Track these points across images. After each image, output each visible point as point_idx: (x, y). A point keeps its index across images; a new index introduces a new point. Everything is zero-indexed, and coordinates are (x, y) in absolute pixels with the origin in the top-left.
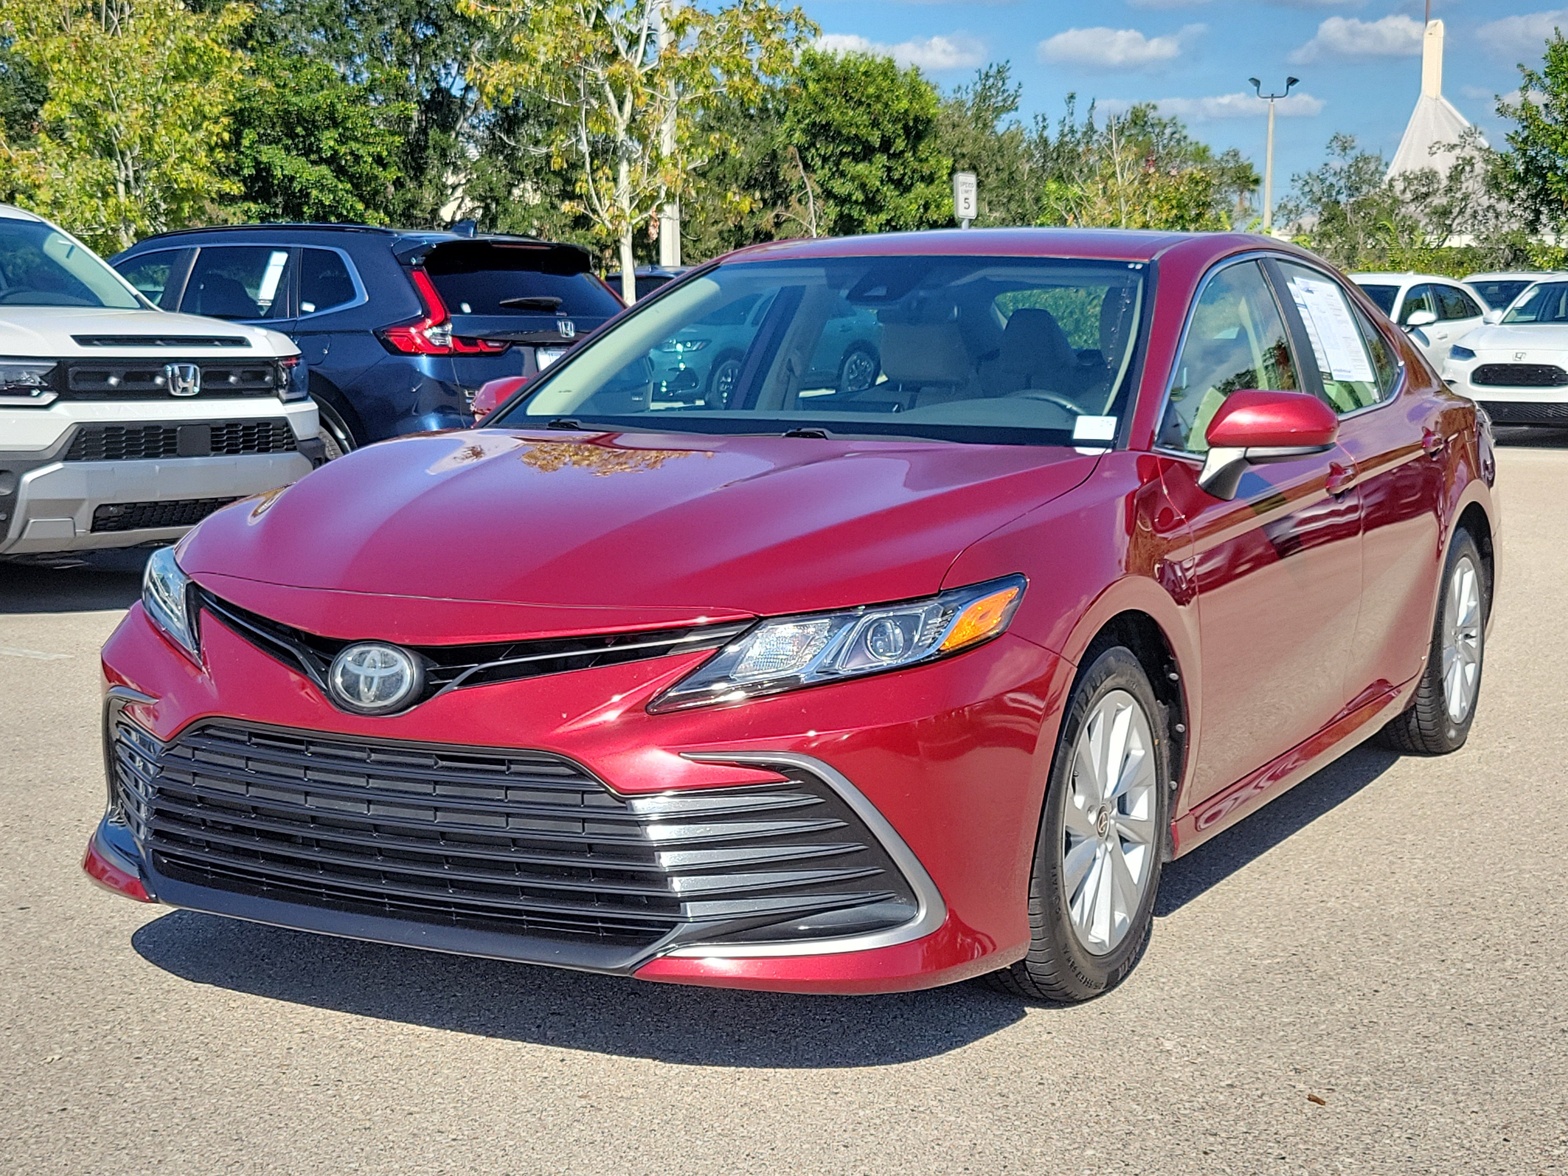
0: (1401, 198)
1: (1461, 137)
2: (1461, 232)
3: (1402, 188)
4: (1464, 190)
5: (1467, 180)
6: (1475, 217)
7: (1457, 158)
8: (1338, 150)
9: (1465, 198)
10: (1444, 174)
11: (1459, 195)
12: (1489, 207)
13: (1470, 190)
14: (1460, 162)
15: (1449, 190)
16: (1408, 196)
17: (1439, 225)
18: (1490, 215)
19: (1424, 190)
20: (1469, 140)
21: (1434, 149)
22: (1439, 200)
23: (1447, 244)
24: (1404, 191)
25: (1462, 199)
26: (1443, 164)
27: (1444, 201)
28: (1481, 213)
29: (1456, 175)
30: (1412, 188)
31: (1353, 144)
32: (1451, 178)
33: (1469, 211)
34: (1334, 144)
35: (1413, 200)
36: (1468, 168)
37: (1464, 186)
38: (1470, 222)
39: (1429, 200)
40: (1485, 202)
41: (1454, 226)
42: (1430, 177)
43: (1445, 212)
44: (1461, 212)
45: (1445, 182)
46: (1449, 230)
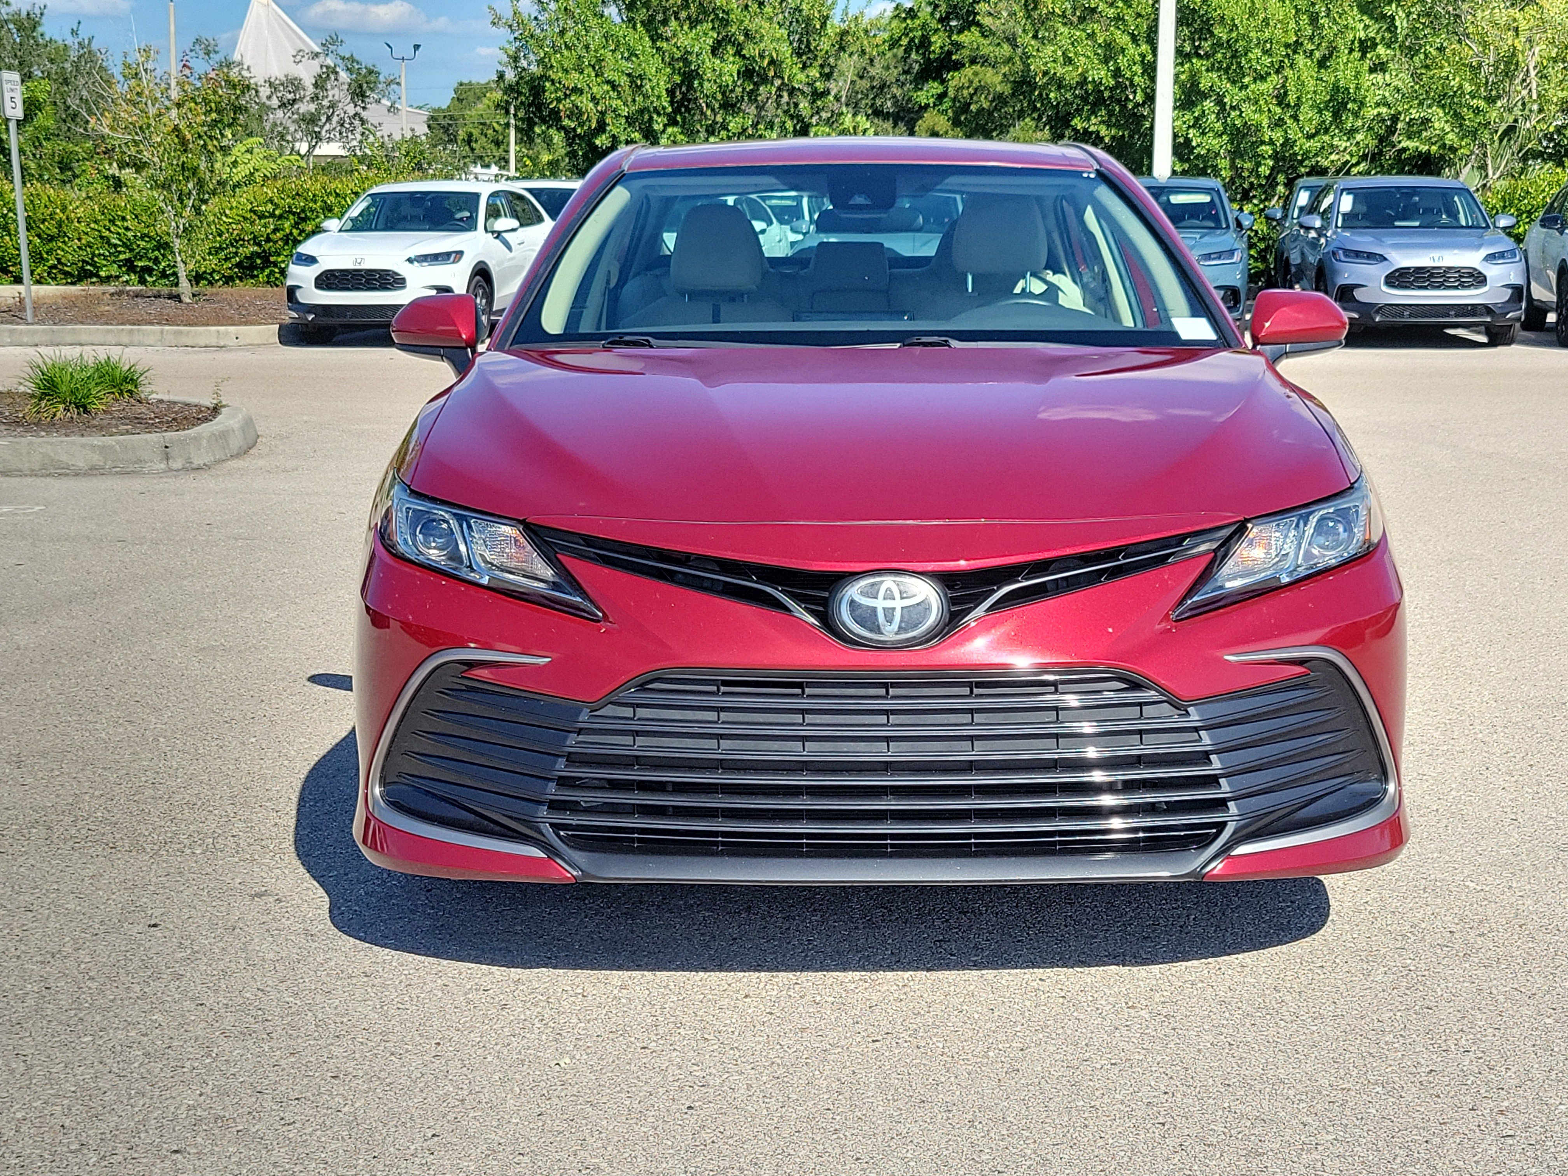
0: (268, 103)
1: (323, 45)
2: (329, 140)
3: (269, 93)
4: (330, 98)
5: (333, 88)
6: (342, 125)
7: (321, 66)
8: (201, 54)
9: (333, 106)
10: (308, 82)
11: (325, 103)
12: (356, 114)
13: (336, 98)
14: (324, 70)
15: (315, 98)
16: (275, 102)
17: (309, 133)
18: (357, 123)
19: (290, 96)
20: (332, 48)
21: (299, 58)
22: (306, 107)
23: (317, 152)
24: (269, 98)
25: (329, 108)
26: (307, 73)
27: (312, 107)
28: (347, 121)
29: (320, 83)
30: (279, 95)
31: (216, 49)
32: (316, 85)
33: (335, 119)
34: (197, 47)
35: (279, 107)
36: (332, 77)
37: (330, 93)
38: (338, 129)
39: (296, 107)
40: (351, 110)
41: (323, 133)
42: (294, 84)
43: (311, 120)
44: (329, 119)
45: (311, 90)
46: (318, 137)
